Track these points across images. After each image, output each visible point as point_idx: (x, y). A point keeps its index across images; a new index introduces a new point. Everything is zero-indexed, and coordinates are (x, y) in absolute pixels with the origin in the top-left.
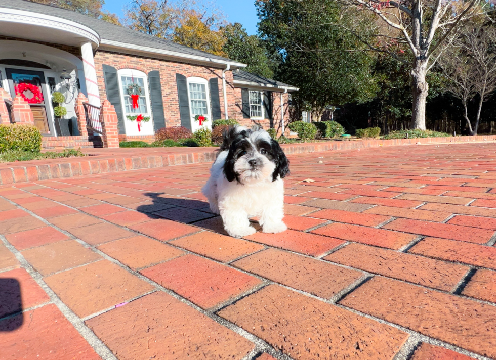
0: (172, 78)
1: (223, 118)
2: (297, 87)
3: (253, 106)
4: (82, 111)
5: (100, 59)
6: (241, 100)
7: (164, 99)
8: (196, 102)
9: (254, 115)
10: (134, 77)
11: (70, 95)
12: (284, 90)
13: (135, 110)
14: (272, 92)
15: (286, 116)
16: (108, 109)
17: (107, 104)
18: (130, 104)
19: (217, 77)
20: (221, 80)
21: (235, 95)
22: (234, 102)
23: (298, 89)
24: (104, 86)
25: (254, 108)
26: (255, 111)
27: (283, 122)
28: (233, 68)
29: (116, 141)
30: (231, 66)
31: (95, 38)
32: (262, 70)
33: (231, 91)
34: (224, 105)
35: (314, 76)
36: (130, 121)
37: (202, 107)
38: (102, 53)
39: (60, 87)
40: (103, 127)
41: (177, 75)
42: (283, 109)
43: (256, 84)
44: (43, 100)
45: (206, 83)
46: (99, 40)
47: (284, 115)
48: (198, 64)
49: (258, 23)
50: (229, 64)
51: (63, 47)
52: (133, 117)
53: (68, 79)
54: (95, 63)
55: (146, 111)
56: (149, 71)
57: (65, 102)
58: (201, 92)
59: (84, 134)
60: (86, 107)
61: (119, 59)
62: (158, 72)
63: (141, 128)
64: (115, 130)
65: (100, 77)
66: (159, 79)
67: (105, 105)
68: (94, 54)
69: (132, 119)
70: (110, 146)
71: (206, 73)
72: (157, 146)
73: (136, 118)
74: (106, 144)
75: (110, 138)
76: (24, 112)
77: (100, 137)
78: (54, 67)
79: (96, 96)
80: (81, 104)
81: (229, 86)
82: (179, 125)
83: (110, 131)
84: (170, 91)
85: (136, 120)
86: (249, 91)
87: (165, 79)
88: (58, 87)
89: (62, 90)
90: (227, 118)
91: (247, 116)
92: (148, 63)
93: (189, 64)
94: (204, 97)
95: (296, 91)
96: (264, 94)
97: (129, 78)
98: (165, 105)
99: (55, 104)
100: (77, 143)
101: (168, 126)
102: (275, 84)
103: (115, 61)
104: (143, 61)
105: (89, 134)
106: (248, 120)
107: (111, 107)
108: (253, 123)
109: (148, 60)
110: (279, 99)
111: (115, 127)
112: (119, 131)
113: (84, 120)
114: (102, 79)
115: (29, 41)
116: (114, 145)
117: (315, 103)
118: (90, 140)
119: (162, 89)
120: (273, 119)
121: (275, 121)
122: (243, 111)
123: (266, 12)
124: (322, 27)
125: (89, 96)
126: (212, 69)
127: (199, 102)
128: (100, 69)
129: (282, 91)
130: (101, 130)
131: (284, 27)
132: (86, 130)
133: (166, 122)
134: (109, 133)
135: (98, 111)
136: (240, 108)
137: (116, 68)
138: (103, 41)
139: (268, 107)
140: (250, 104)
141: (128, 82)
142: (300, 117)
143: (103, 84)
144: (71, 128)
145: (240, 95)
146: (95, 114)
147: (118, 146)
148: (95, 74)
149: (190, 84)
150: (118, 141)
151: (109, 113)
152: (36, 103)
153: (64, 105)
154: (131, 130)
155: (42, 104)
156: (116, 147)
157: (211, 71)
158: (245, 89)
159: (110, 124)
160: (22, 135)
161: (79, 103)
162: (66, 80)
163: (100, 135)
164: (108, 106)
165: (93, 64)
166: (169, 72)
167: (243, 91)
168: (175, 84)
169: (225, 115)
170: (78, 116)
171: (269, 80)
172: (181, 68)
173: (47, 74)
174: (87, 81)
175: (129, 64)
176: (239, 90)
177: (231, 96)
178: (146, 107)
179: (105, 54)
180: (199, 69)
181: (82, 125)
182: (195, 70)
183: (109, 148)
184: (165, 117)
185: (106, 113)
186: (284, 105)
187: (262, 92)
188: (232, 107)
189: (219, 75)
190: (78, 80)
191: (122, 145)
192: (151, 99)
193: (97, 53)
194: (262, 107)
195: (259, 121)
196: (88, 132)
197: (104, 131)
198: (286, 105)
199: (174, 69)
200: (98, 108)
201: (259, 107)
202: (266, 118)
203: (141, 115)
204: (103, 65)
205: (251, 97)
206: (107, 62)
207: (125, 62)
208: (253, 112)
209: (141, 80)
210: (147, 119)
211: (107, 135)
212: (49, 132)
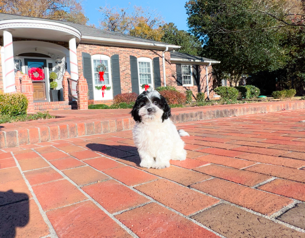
0: (127, 59)
1: (162, 86)
2: (219, 60)
3: (185, 76)
4: (66, 84)
5: (81, 49)
6: (176, 73)
7: (121, 74)
8: (143, 75)
9: (185, 83)
10: (102, 59)
11: (61, 74)
12: (209, 63)
13: (101, 82)
14: (199, 65)
15: (210, 83)
16: (82, 82)
17: (82, 78)
18: (98, 78)
19: (159, 56)
20: (161, 58)
21: (172, 69)
22: (171, 74)
23: (220, 62)
24: (82, 67)
25: (185, 77)
26: (186, 80)
27: (208, 87)
28: (170, 50)
29: (86, 104)
30: (169, 48)
31: (78, 35)
32: (188, 52)
33: (169, 66)
34: (163, 76)
35: (233, 51)
36: (98, 90)
37: (147, 79)
38: (82, 45)
39: (55, 69)
40: (78, 94)
41: (131, 56)
42: (208, 78)
43: (187, 60)
44: (44, 78)
45: (151, 61)
46: (81, 36)
47: (209, 82)
48: (145, 48)
49: (188, 18)
50: (168, 46)
51: (59, 42)
52: (100, 87)
53: (60, 63)
54: (77, 52)
55: (108, 83)
56: (112, 55)
57: (57, 78)
58: (147, 68)
59: (66, 100)
60: (69, 81)
61: (93, 48)
62: (118, 55)
63: (104, 95)
64: (86, 97)
65: (80, 61)
66: (118, 60)
67: (80, 78)
68: (77, 45)
69: (98, 88)
70: (82, 108)
71: (150, 54)
72: (115, 108)
73: (101, 88)
74: (79, 107)
75: (82, 102)
76: (28, 85)
77: (76, 101)
78: (53, 56)
79: (76, 73)
80: (66, 79)
81: (167, 62)
82: (130, 92)
83: (82, 98)
84: (125, 68)
85: (101, 90)
86: (182, 66)
87: (122, 60)
88: (54, 69)
89: (56, 71)
90: (165, 86)
91: (180, 84)
92: (112, 50)
93: (139, 49)
94: (149, 71)
95: (218, 64)
96: (193, 67)
97: (98, 61)
98: (121, 78)
99: (51, 80)
100: (61, 106)
101: (123, 92)
102: (201, 59)
103: (90, 50)
104: (108, 49)
105: (69, 100)
106: (181, 87)
107: (84, 80)
108: (184, 89)
109: (111, 47)
110: (204, 70)
111: (86, 94)
112: (89, 97)
113: (67, 90)
114: (81, 62)
115: (39, 40)
116: (85, 107)
117: (234, 72)
118: (70, 104)
119: (120, 67)
120: (200, 86)
121: (201, 87)
122: (177, 81)
123: (193, 11)
124: (238, 15)
125: (71, 73)
126: (155, 51)
127: (146, 75)
128: (80, 55)
129: (207, 64)
130: (77, 97)
131: (209, 18)
132: (68, 97)
133: (122, 90)
134: (82, 99)
135: (76, 83)
136: (175, 78)
137: (90, 54)
138: (83, 37)
139: (196, 77)
140: (182, 75)
141: (98, 63)
142: (220, 83)
143: (81, 65)
144: (59, 96)
145: (175, 69)
146: (74, 85)
147: (87, 108)
148: (76, 59)
149: (139, 62)
150: (87, 105)
151: (83, 84)
152: (40, 80)
153: (56, 81)
154: (98, 96)
155: (44, 81)
156: (86, 109)
157: (155, 52)
158: (178, 64)
159: (83, 92)
160: (12, 101)
161: (65, 78)
162: (59, 64)
163: (76, 100)
164: (82, 79)
165: (76, 52)
166: (125, 55)
167: (177, 66)
168: (129, 63)
169: (164, 84)
170: (64, 88)
171: (196, 57)
172: (134, 52)
173: (48, 61)
174: (71, 63)
175: (99, 51)
176: (175, 65)
177: (169, 70)
178: (108, 80)
179: (84, 45)
180: (146, 51)
181: (65, 93)
182: (143, 52)
183: (81, 109)
184: (121, 87)
185: (81, 84)
186: (208, 75)
187: (191, 66)
188: (169, 78)
189: (160, 55)
190: (66, 64)
191: (90, 107)
192: (112, 74)
193: (79, 45)
194: (192, 77)
195: (189, 88)
196: (69, 98)
197: (79, 97)
198: (210, 74)
199: (128, 52)
200: (76, 81)
201: (190, 77)
202: (195, 85)
203: (105, 86)
204: (83, 53)
205: (184, 70)
206: (85, 51)
207: (96, 50)
208: (185, 81)
209: (106, 61)
210: (109, 88)
211: (80, 100)
212: (46, 99)
